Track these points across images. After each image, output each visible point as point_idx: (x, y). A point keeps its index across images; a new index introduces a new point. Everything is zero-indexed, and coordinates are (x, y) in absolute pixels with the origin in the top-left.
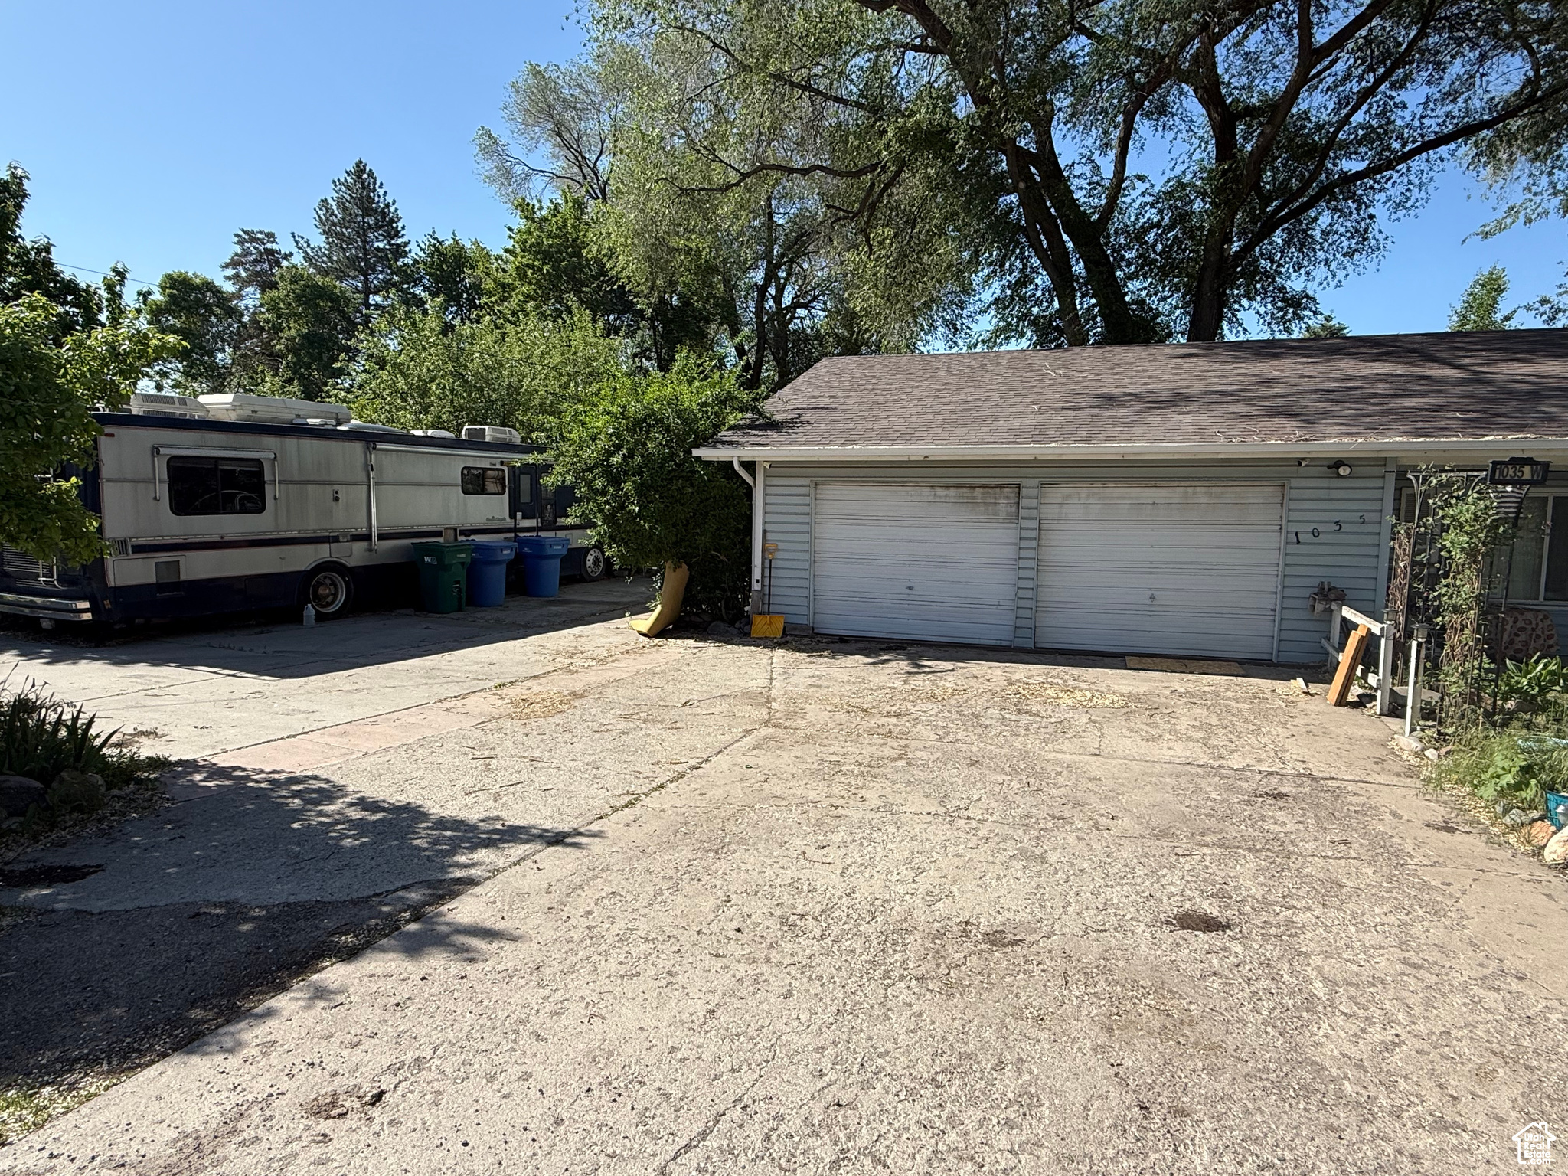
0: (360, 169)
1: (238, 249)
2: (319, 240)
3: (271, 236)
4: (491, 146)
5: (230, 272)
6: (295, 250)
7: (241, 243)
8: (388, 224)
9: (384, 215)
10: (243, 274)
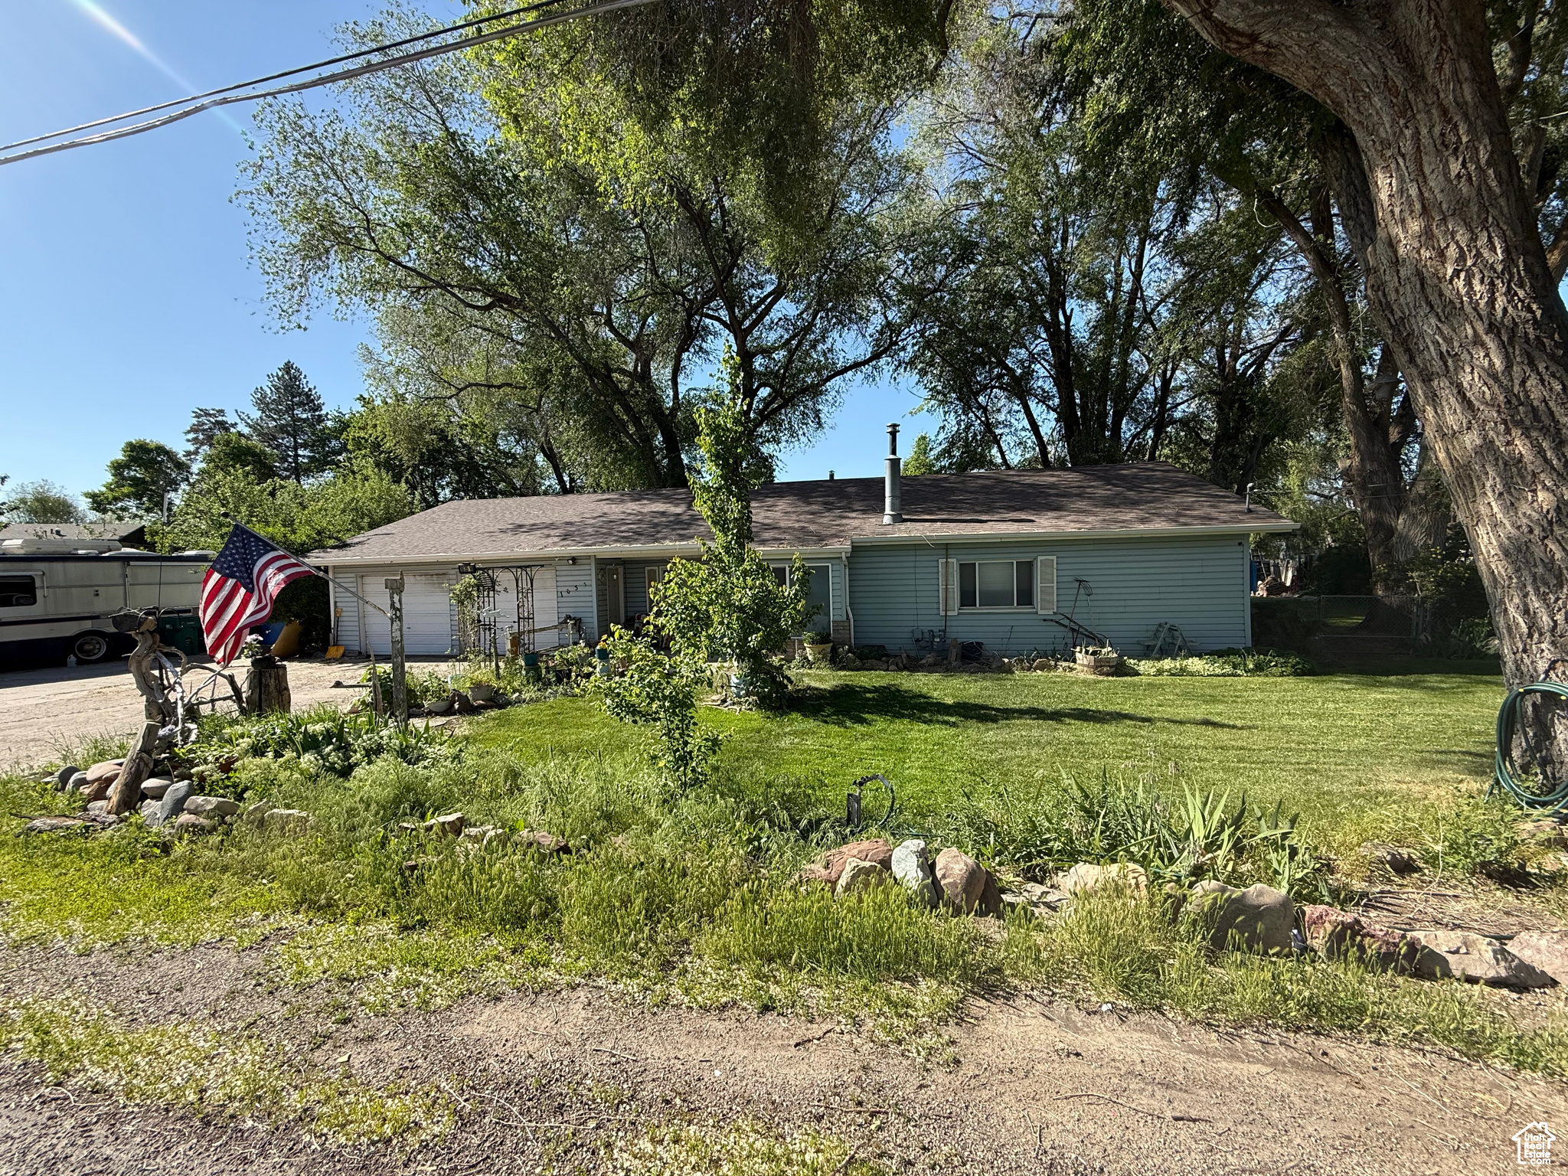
0: (288, 367)
1: (195, 421)
2: (256, 414)
3: (221, 412)
4: (369, 355)
5: (191, 436)
6: (238, 421)
7: (198, 416)
8: (310, 401)
9: (308, 396)
10: (201, 437)
